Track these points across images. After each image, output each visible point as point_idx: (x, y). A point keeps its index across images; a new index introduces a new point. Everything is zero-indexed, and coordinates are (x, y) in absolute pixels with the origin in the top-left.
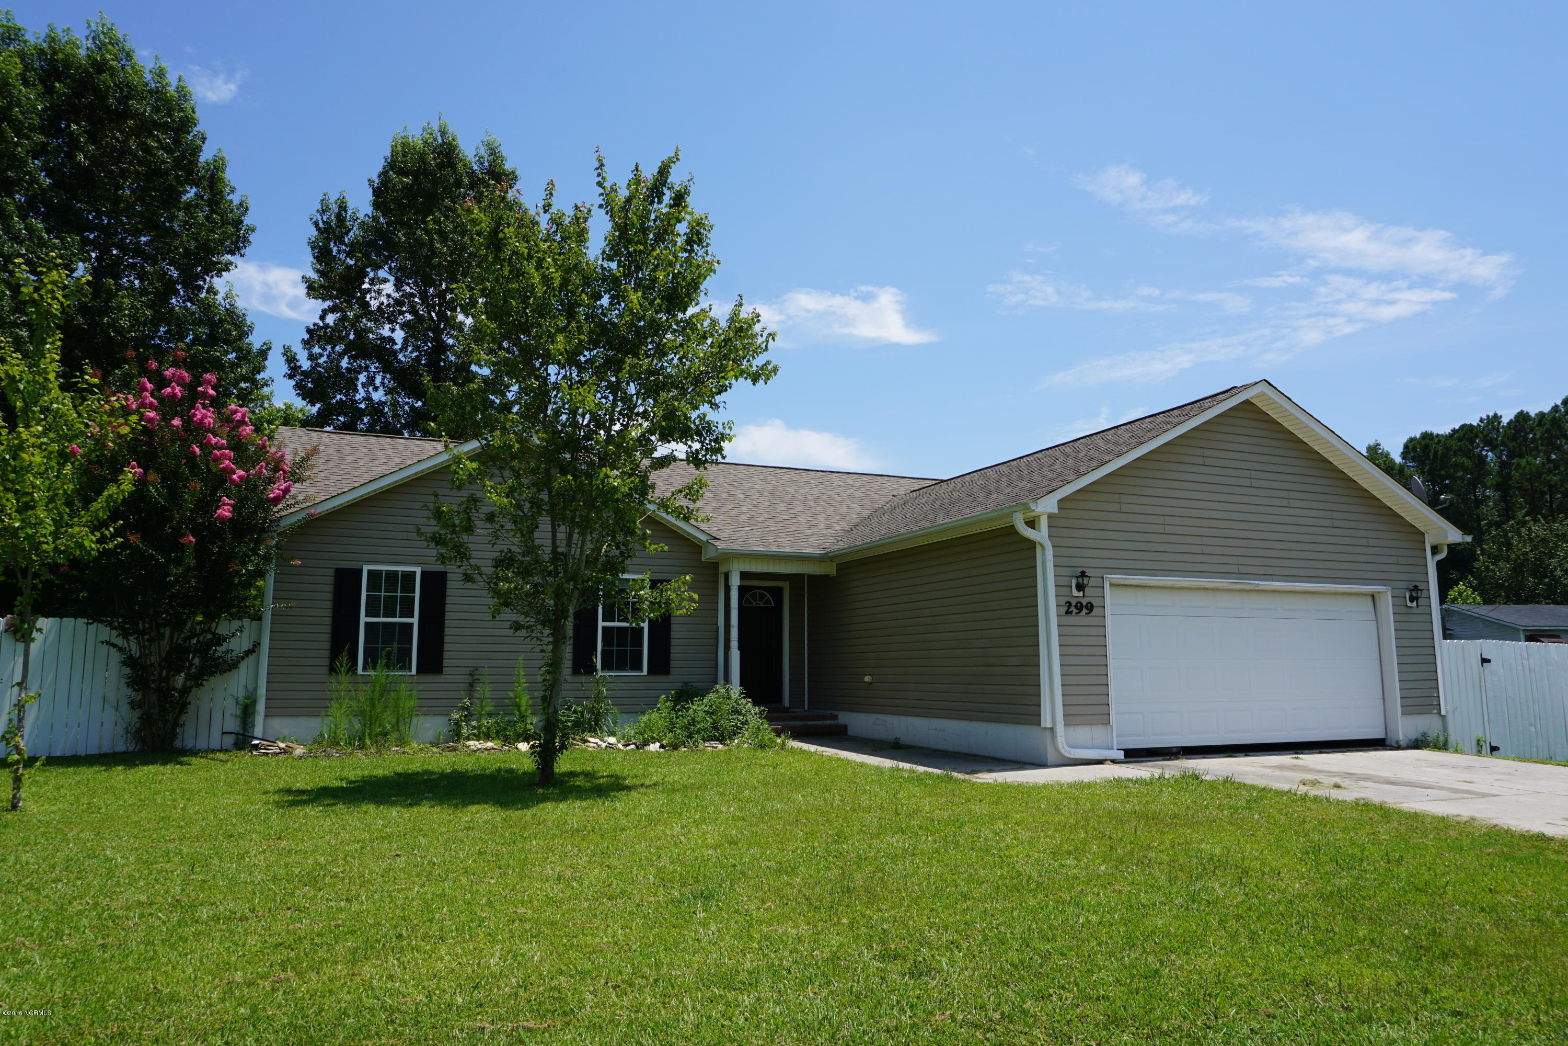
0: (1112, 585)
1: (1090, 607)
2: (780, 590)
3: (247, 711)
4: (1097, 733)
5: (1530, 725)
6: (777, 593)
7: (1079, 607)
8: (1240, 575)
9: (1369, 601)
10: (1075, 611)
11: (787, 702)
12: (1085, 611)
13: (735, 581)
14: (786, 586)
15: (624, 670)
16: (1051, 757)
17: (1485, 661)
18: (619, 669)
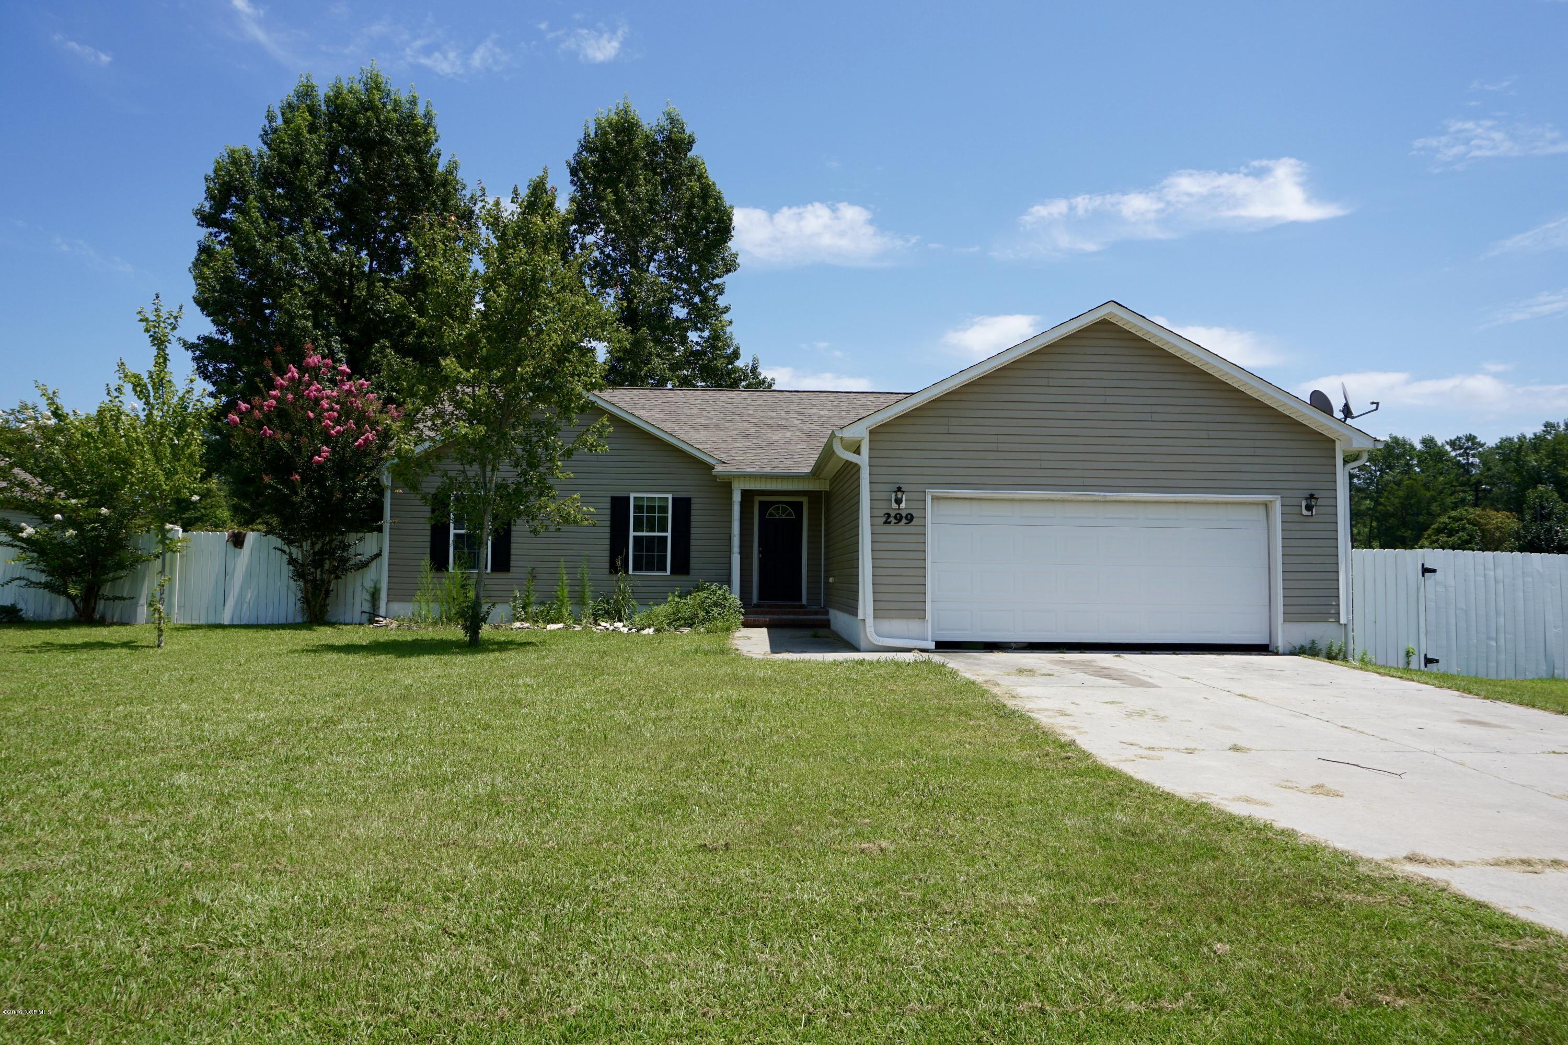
0: (934, 498)
1: (910, 518)
2: (801, 503)
3: (374, 596)
4: (913, 626)
5: (1489, 638)
6: (797, 507)
7: (899, 518)
8: (1084, 487)
9: (1262, 510)
10: (894, 521)
11: (804, 601)
12: (904, 521)
13: (737, 497)
14: (805, 500)
15: (652, 570)
16: (863, 644)
17: (1426, 570)
18: (647, 570)
